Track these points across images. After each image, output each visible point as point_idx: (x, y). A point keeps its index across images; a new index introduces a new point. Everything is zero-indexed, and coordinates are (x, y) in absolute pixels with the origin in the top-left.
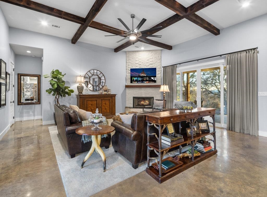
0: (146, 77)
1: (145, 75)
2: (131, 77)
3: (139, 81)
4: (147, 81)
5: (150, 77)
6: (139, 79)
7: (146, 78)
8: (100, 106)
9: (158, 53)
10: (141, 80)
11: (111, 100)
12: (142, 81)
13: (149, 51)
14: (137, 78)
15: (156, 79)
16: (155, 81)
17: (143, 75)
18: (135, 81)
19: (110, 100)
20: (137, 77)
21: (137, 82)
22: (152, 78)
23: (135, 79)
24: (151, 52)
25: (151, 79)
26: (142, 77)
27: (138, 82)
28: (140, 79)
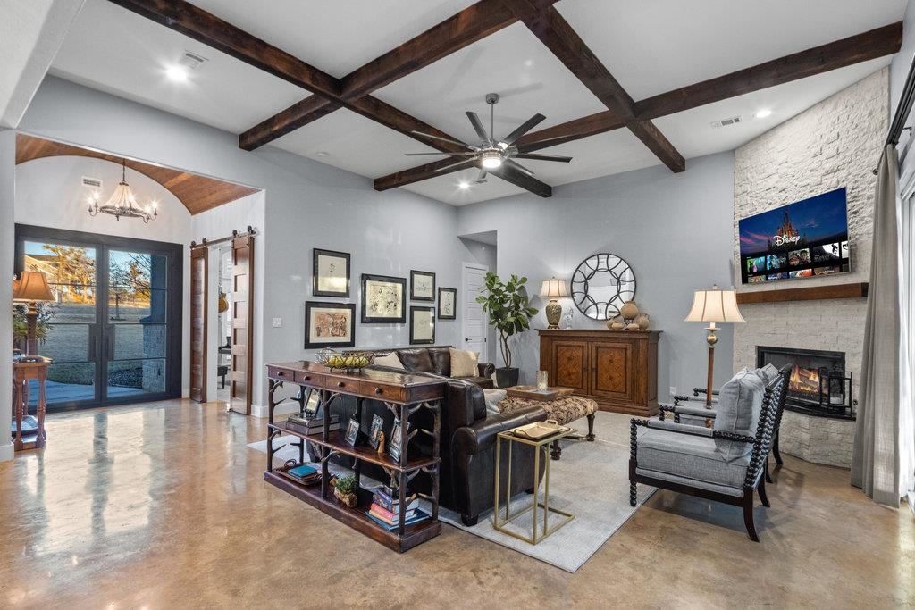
0: (801, 245)
1: (792, 240)
2: (744, 258)
3: (773, 271)
4: (803, 265)
5: (815, 246)
6: (770, 264)
7: (798, 252)
8: (594, 366)
9: (868, 98)
10: (781, 264)
11: (629, 352)
12: (785, 269)
13: (822, 102)
14: (762, 259)
15: (845, 253)
16: (841, 265)
17: (786, 239)
18: (759, 273)
19: (626, 349)
20: (764, 254)
21: (763, 278)
22: (828, 248)
23: (756, 262)
24: (829, 107)
25: (823, 253)
26: (783, 251)
27: (767, 279)
28: (775, 261)
